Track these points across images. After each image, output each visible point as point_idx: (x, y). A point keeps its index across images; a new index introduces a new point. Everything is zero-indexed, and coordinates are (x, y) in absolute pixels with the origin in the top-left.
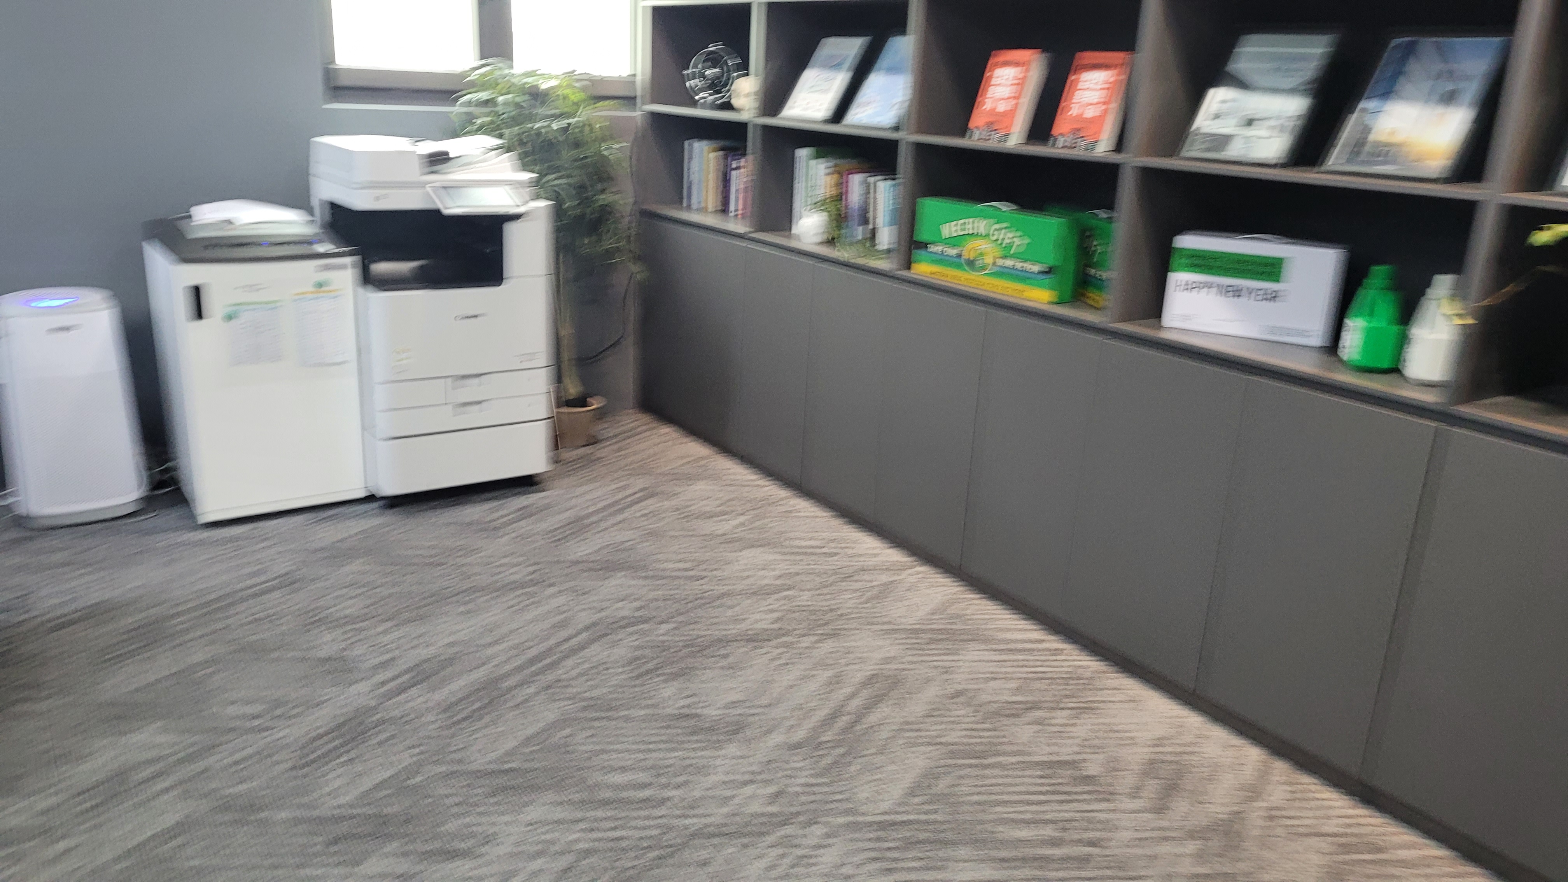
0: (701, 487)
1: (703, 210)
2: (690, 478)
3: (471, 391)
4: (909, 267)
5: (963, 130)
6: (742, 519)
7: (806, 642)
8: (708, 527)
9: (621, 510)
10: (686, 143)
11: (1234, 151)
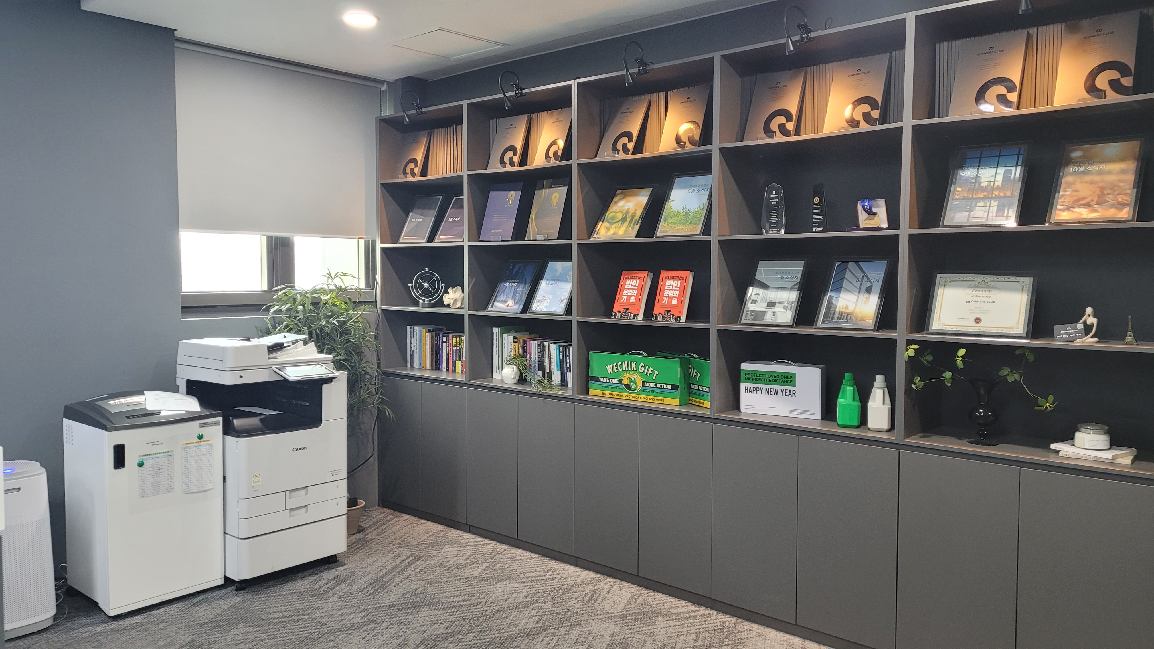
0: (447, 549)
1: (422, 368)
2: (440, 545)
3: (300, 499)
4: (587, 393)
5: (609, 312)
6: (485, 565)
7: (563, 630)
8: (466, 573)
9: (404, 570)
10: (409, 327)
11: (768, 319)
